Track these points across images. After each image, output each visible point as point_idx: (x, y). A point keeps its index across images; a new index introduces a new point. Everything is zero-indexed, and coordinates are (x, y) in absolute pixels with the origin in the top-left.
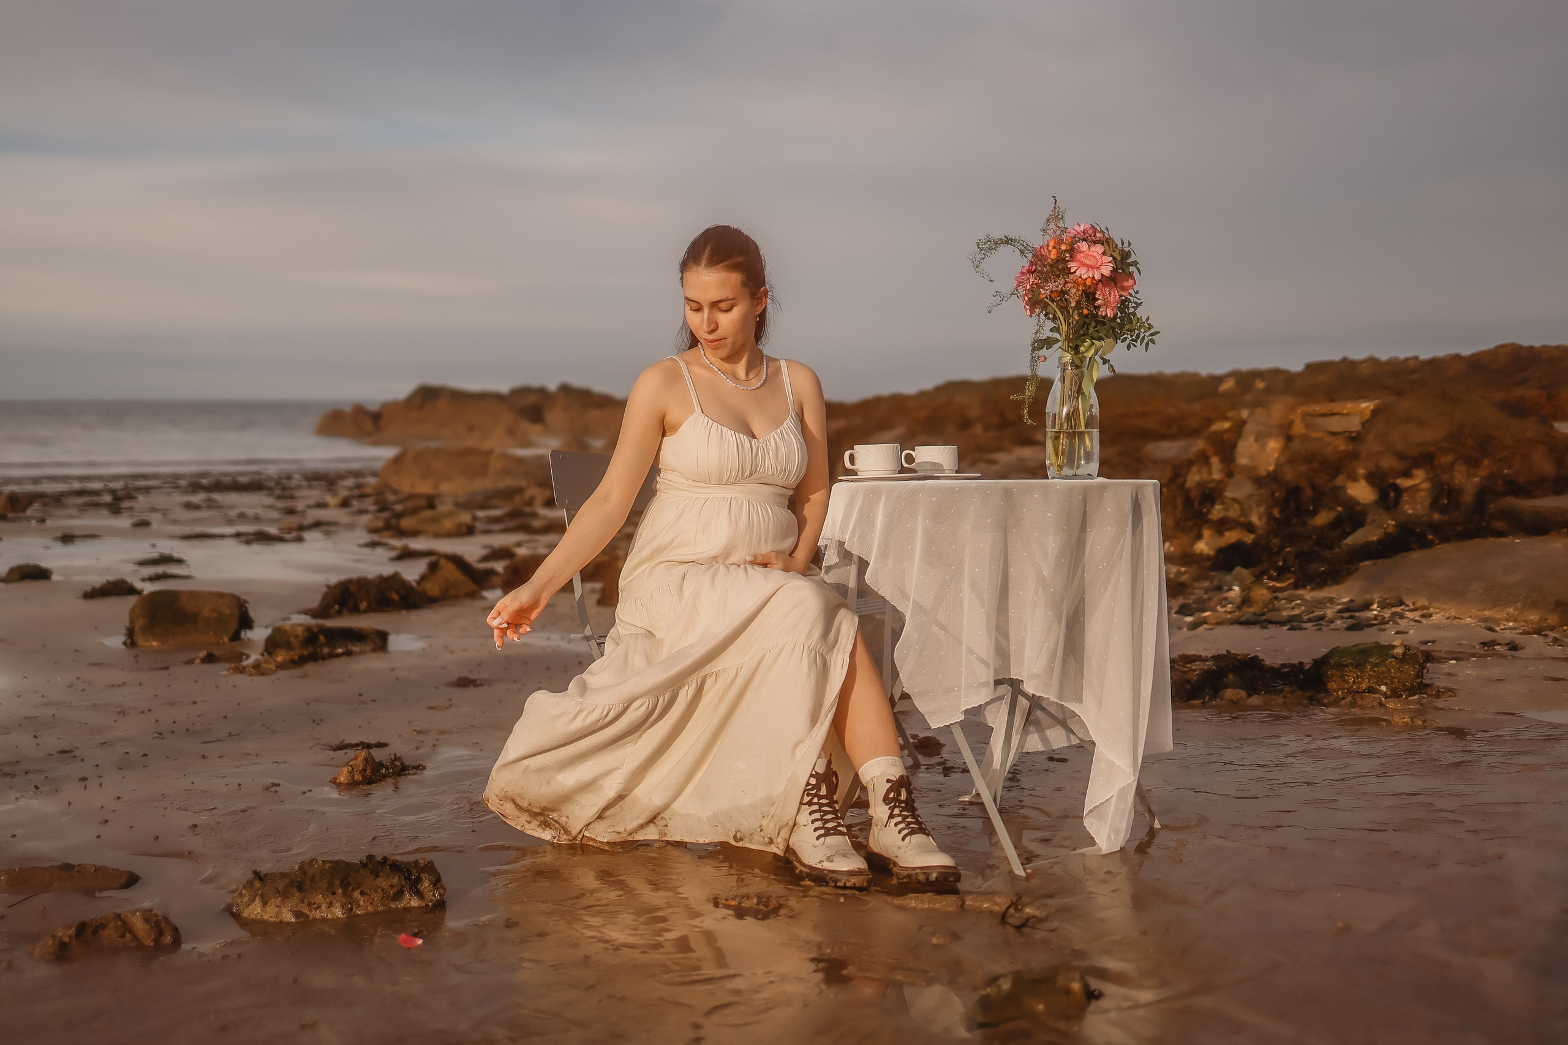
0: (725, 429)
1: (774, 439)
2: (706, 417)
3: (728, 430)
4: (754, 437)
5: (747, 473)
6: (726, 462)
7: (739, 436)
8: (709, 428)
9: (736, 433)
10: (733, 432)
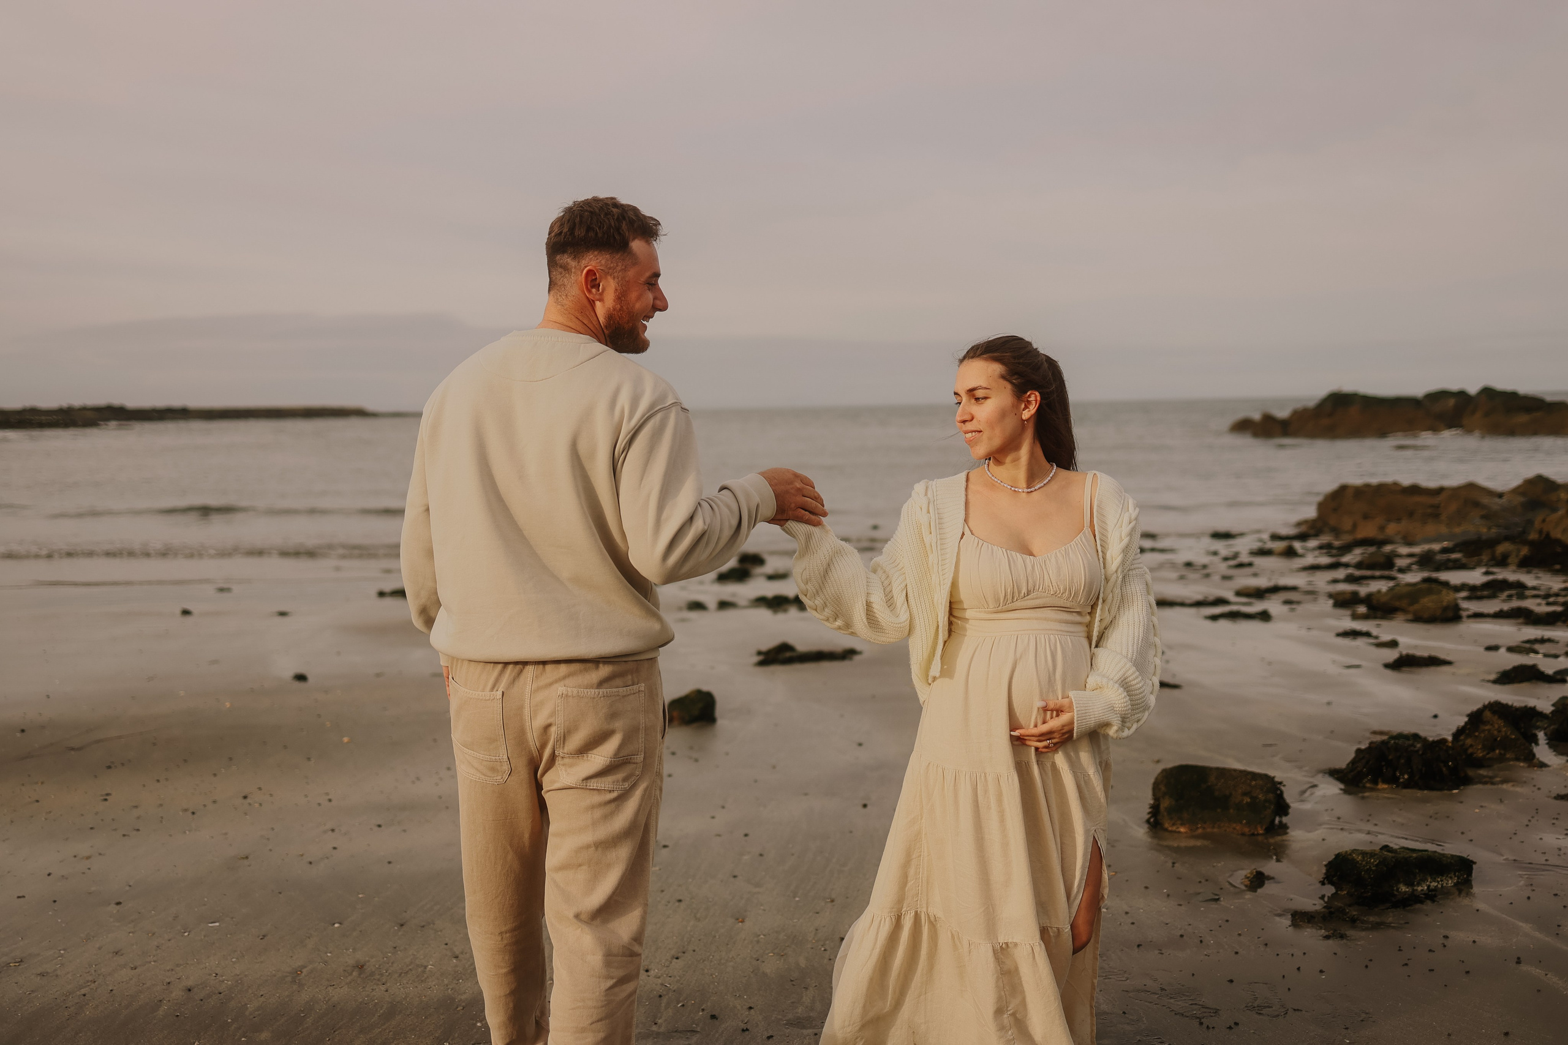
0: (995, 548)
1: (1056, 556)
2: (976, 538)
3: (999, 548)
4: (1031, 554)
5: (1024, 590)
6: (999, 579)
7: (1011, 554)
8: (979, 548)
9: (1008, 551)
10: (1004, 550)
